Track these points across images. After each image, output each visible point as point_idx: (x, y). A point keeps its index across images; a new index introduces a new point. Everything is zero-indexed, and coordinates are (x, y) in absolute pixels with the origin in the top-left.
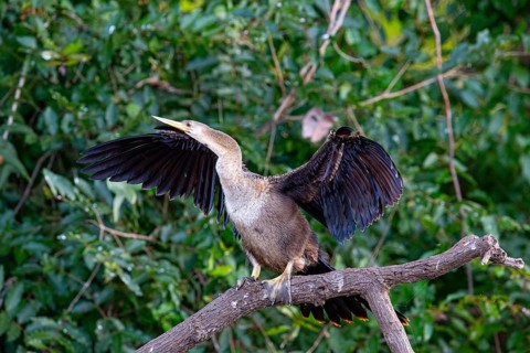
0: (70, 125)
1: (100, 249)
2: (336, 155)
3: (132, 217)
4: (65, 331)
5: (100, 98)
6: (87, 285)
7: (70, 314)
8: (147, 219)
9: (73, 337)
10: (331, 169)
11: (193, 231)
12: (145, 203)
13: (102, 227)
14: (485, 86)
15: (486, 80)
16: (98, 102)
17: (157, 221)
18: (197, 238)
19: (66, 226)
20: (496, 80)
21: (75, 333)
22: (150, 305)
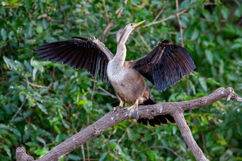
0: (12, 36)
1: (29, 92)
2: (160, 52)
3: (40, 78)
4: (11, 130)
5: (25, 24)
6: (20, 109)
7: (12, 122)
8: (46, 79)
9: (15, 133)
10: (157, 58)
11: (68, 84)
12: (46, 72)
13: (28, 83)
14: (190, 18)
15: (190, 15)
16: (23, 26)
17: (51, 80)
18: (70, 88)
19: (11, 82)
20: (195, 15)
21: (15, 131)
22: (48, 118)
